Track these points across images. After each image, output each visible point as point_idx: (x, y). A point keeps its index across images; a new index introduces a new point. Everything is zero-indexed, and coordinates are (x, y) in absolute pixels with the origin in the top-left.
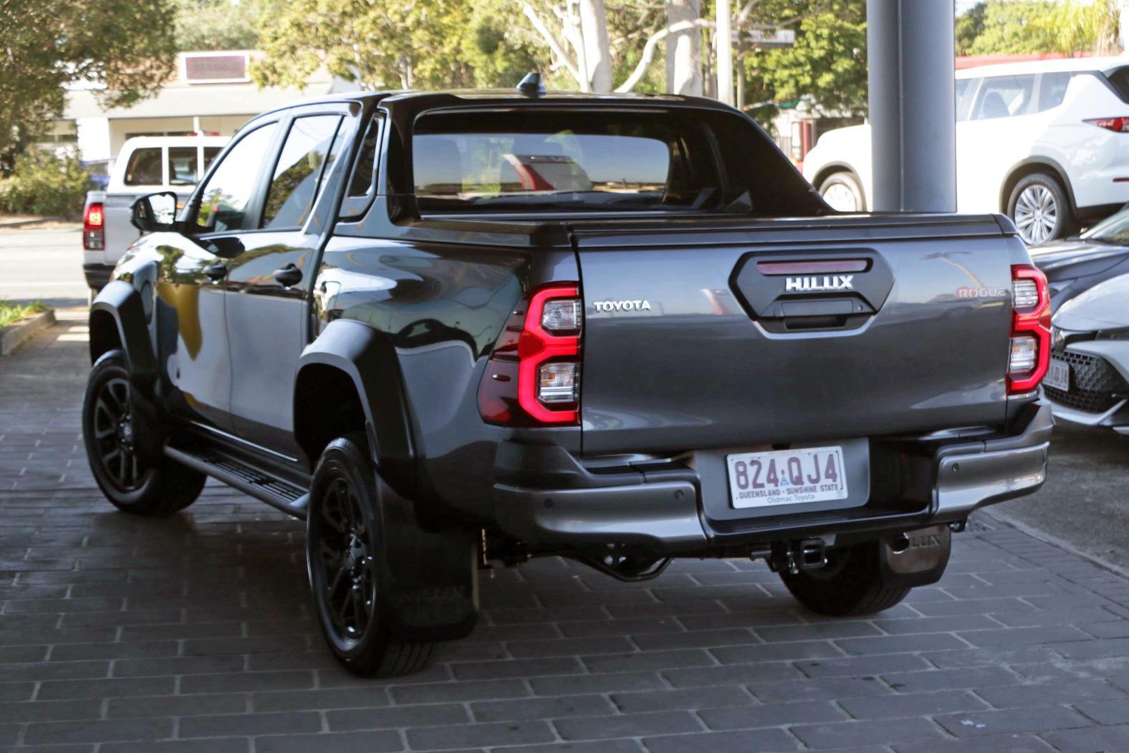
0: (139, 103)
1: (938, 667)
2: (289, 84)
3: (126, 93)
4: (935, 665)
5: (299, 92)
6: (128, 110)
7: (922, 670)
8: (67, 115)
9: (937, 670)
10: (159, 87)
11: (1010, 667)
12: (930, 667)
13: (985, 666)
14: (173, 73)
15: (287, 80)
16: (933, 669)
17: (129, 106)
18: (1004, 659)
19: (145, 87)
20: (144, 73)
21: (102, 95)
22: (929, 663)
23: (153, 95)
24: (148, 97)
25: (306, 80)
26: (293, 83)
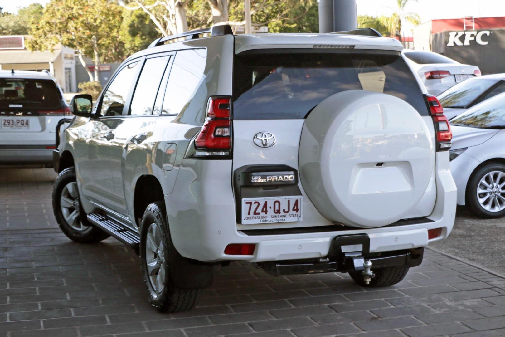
1: (394, 306)
4: (393, 305)
7: (388, 308)
9: (394, 307)
11: (427, 305)
12: (391, 306)
13: (415, 305)
16: (392, 307)
18: (423, 301)
22: (390, 304)
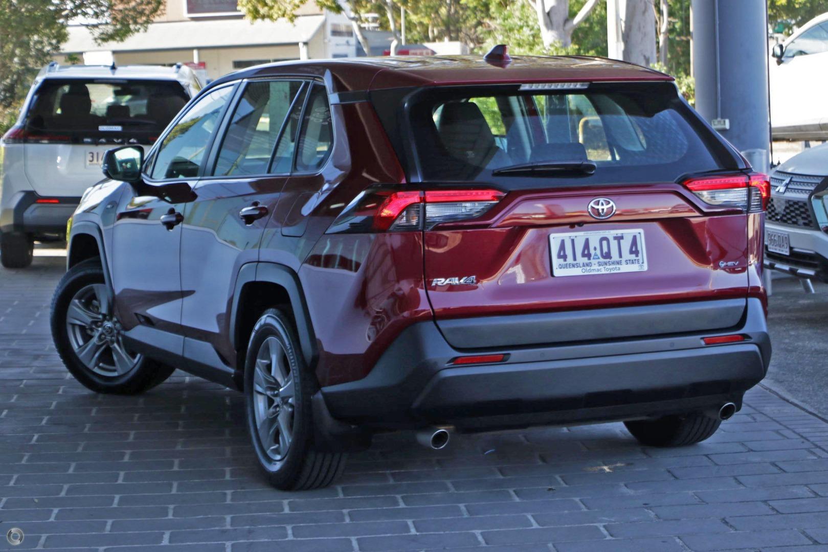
0: (130, 36)
2: (279, 17)
3: (119, 26)
5: (290, 24)
6: (121, 43)
8: (63, 50)
10: (148, 22)
14: (162, 7)
15: (278, 13)
17: (122, 40)
19: (136, 23)
20: (134, 9)
21: (96, 29)
23: (142, 30)
24: (138, 31)
25: (297, 12)
26: (283, 16)
